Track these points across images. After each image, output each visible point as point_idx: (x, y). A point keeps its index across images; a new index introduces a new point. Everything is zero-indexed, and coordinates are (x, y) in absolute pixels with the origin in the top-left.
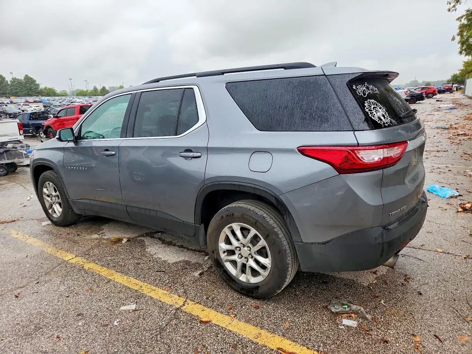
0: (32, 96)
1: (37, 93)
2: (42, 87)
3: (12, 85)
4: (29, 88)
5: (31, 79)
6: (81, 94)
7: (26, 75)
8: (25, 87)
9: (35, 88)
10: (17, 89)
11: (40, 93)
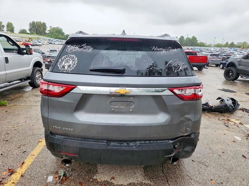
0: (193, 46)
1: (196, 45)
2: (199, 42)
3: (186, 41)
4: (193, 42)
5: (195, 38)
6: (218, 46)
7: (194, 36)
8: (191, 42)
9: (195, 42)
10: (187, 43)
11: (197, 45)
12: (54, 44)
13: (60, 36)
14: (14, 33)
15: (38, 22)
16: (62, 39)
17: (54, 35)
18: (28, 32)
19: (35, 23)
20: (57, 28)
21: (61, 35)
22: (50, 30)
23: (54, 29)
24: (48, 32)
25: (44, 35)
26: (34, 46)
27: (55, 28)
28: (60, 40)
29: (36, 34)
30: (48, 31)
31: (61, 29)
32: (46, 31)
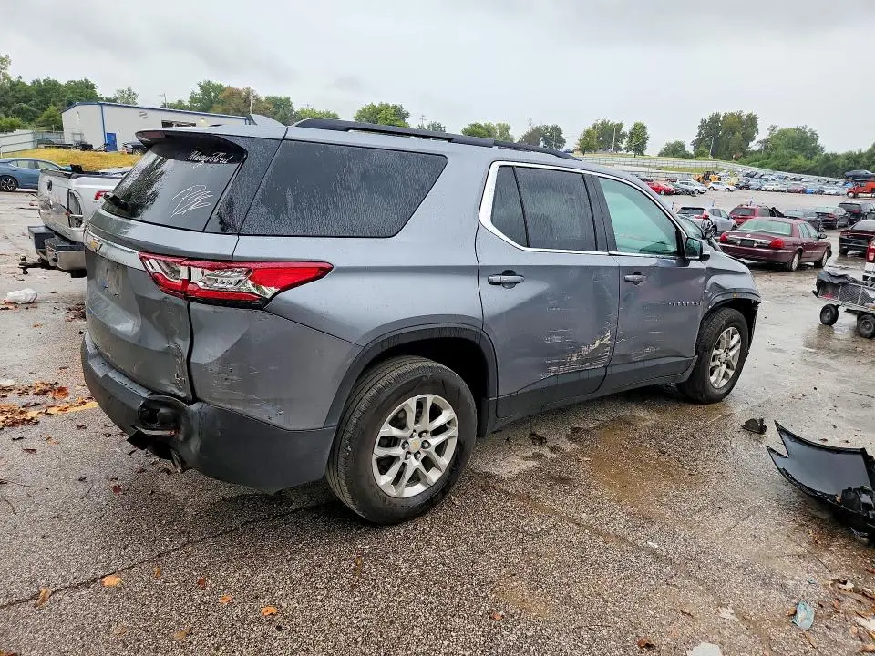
12: (757, 189)
13: (801, 160)
14: (643, 155)
15: (732, 114)
16: (803, 173)
17: (776, 157)
18: (690, 149)
19: (721, 119)
20: (798, 129)
21: (805, 156)
22: (765, 142)
23: (783, 133)
24: (757, 148)
25: (736, 159)
26: (676, 194)
27: (788, 130)
28: (791, 175)
29: (710, 158)
30: (760, 142)
31: (813, 133)
32: (751, 144)
